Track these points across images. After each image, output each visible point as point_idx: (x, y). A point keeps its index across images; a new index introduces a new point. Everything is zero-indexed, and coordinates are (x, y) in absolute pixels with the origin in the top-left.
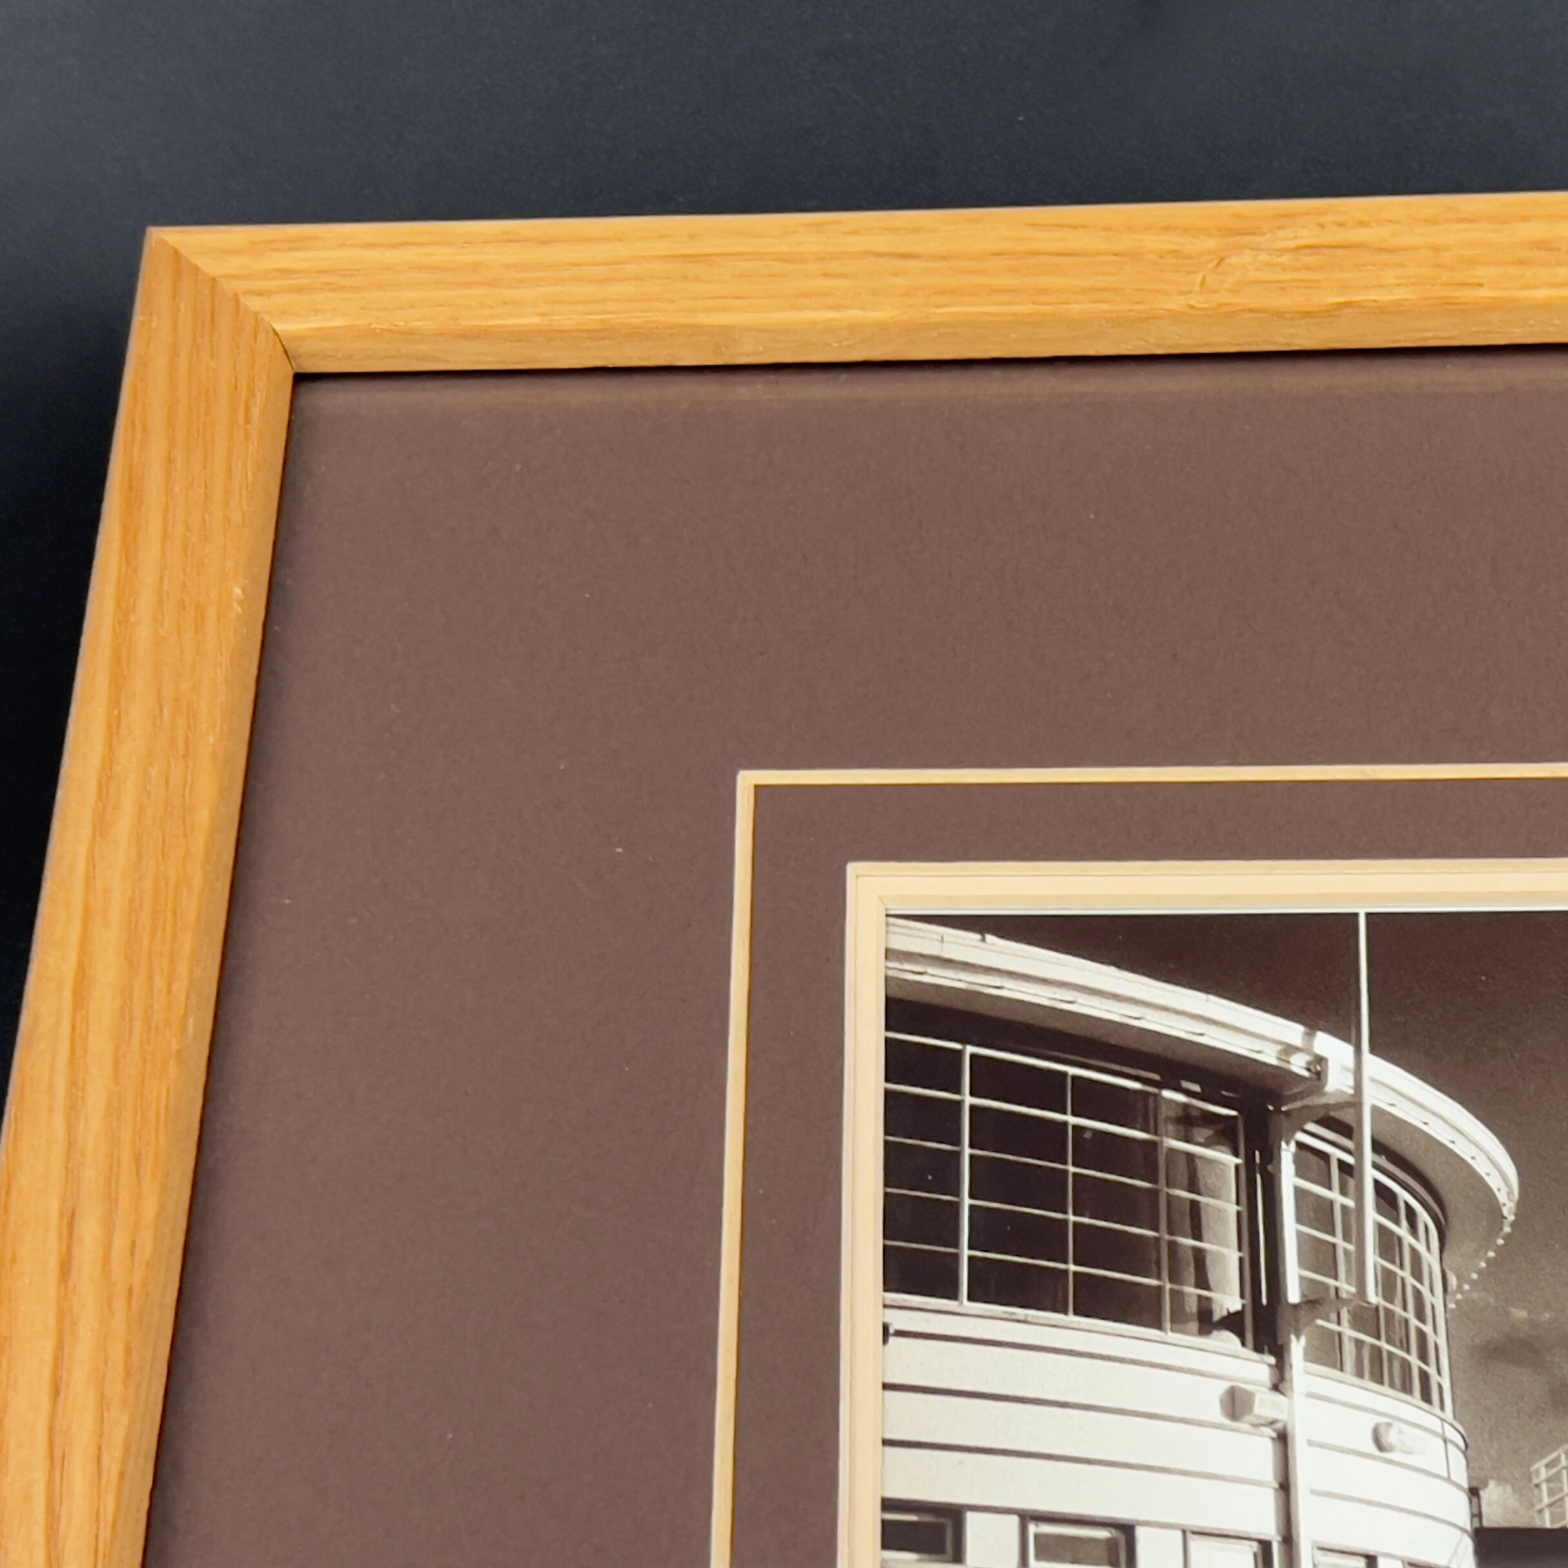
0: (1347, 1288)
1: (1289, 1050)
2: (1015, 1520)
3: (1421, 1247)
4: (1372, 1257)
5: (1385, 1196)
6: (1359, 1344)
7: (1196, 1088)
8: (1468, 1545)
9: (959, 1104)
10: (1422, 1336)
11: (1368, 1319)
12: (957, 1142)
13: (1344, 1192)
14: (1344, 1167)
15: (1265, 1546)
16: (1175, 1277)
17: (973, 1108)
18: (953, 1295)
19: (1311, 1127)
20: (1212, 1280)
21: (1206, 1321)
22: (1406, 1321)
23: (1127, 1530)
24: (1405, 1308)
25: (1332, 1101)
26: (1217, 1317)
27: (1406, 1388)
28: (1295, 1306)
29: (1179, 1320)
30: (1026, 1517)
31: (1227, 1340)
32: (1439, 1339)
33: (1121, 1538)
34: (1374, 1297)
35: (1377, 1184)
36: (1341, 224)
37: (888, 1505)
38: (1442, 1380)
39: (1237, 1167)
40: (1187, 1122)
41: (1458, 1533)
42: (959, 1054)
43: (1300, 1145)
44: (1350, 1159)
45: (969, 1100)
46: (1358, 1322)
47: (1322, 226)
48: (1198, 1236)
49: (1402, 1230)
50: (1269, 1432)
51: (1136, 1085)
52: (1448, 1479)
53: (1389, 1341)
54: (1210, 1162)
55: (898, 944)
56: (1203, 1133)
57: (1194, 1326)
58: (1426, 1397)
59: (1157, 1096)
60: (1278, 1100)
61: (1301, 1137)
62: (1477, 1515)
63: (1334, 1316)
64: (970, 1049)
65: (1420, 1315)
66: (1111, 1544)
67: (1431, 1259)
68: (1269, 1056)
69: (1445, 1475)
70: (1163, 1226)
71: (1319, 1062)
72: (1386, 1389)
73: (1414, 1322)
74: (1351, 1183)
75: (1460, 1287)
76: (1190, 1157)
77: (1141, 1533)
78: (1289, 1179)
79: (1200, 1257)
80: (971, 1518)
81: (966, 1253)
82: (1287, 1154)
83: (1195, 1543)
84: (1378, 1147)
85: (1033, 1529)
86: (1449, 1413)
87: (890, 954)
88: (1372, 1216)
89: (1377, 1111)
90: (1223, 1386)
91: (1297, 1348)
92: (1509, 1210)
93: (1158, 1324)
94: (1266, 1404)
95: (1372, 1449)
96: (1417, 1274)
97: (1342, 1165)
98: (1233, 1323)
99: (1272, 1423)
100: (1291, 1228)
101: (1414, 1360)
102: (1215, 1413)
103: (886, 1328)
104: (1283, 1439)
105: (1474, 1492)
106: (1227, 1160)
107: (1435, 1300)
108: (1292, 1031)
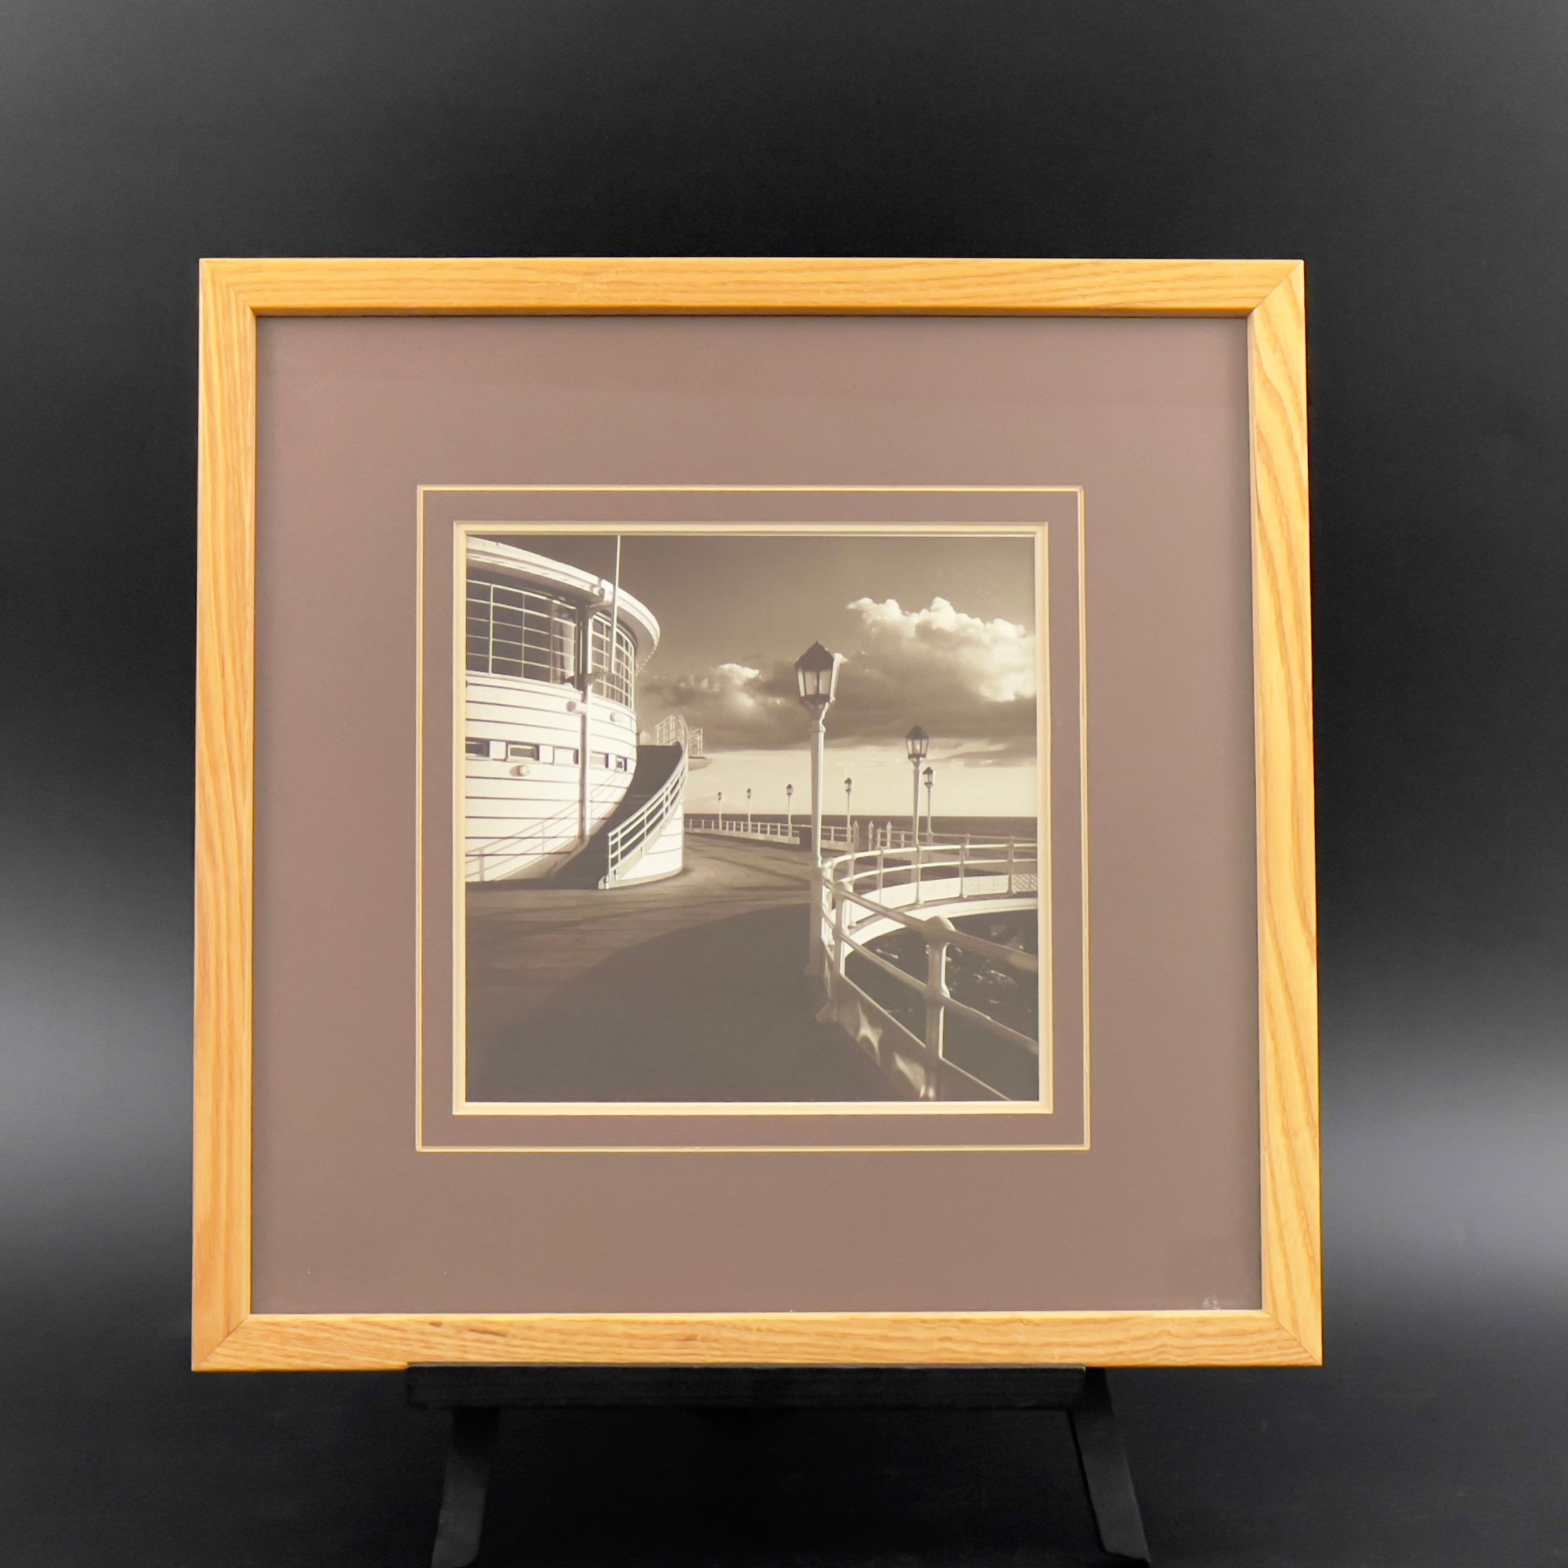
0: (605, 668)
1: (593, 586)
2: (504, 744)
3: (629, 655)
4: (614, 659)
5: (619, 638)
6: (608, 687)
7: (563, 599)
8: (635, 750)
9: (489, 606)
10: (627, 684)
11: (611, 679)
12: (488, 618)
13: (607, 636)
14: (607, 627)
15: (577, 751)
16: (555, 665)
17: (494, 607)
18: (486, 671)
19: (598, 613)
20: (566, 666)
21: (563, 680)
22: (622, 680)
23: (537, 747)
24: (622, 674)
25: (605, 604)
26: (567, 677)
27: (621, 701)
28: (590, 675)
29: (555, 680)
30: (508, 743)
31: (569, 686)
32: (632, 685)
33: (535, 749)
34: (614, 672)
35: (618, 634)
36: (624, 272)
37: (468, 739)
38: (632, 699)
39: (575, 628)
40: (561, 611)
41: (631, 747)
42: (489, 588)
43: (595, 620)
44: (609, 624)
45: (492, 604)
46: (608, 680)
47: (617, 272)
48: (562, 651)
49: (623, 649)
50: (580, 716)
51: (544, 598)
52: (631, 730)
53: (617, 686)
54: (566, 625)
55: (472, 547)
56: (565, 615)
57: (559, 681)
58: (626, 704)
59: (551, 603)
60: (590, 603)
61: (595, 617)
62: (638, 740)
63: (601, 678)
64: (493, 586)
65: (627, 678)
66: (532, 750)
67: (631, 659)
68: (587, 588)
69: (629, 728)
70: (552, 648)
71: (602, 591)
72: (615, 702)
73: (625, 680)
74: (609, 633)
75: (639, 667)
76: (561, 624)
77: (541, 748)
78: (591, 632)
79: (562, 658)
80: (492, 743)
81: (491, 657)
82: (591, 622)
83: (558, 751)
84: (619, 621)
85: (510, 746)
86: (633, 709)
87: (469, 551)
88: (615, 644)
89: (619, 608)
90: (567, 701)
91: (590, 688)
92: (656, 642)
93: (547, 680)
94: (580, 707)
95: (609, 721)
96: (627, 664)
97: (607, 626)
98: (571, 680)
99: (581, 713)
100: (590, 648)
101: (624, 692)
102: (564, 709)
103: (467, 682)
104: (584, 718)
105: (638, 734)
106: (572, 625)
107: (631, 673)
108: (594, 579)
